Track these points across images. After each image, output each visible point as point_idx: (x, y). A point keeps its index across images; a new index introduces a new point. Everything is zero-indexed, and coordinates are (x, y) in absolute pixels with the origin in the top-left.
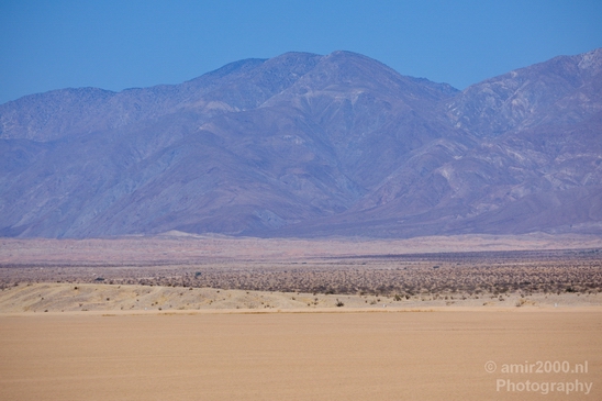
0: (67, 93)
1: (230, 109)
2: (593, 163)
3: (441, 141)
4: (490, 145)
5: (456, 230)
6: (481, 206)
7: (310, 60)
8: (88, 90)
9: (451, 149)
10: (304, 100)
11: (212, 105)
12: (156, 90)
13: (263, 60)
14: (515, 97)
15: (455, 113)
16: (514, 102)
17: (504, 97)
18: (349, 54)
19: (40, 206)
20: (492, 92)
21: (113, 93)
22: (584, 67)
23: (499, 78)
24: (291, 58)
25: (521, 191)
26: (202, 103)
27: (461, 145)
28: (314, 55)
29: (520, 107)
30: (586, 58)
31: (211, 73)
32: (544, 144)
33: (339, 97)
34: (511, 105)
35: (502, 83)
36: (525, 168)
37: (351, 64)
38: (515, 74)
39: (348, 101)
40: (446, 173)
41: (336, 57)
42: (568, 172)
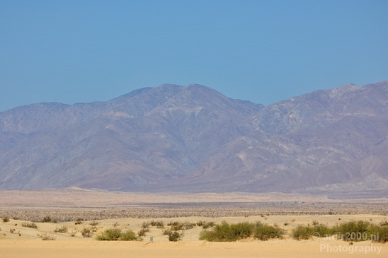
0: (42, 105)
1: (128, 116)
2: (327, 153)
3: (243, 138)
4: (270, 141)
5: (240, 189)
6: (258, 176)
7: (176, 89)
8: (54, 104)
9: (249, 143)
10: (168, 112)
11: (118, 114)
12: (93, 104)
13: (149, 88)
14: (291, 113)
15: (256, 122)
16: (291, 116)
17: (285, 113)
18: (197, 86)
19: (16, 170)
20: (278, 110)
21: (68, 106)
22: (332, 96)
23: (283, 102)
24: (166, 88)
25: (282, 167)
26: (112, 112)
27: (256, 140)
28: (178, 86)
29: (295, 119)
30: (334, 91)
31: (125, 95)
32: (300, 141)
33: (188, 111)
34: (288, 118)
35: (284, 105)
36: (288, 154)
37: (199, 92)
38: (293, 100)
39: (193, 113)
40: (242, 156)
41: (190, 87)
42: (312, 157)
